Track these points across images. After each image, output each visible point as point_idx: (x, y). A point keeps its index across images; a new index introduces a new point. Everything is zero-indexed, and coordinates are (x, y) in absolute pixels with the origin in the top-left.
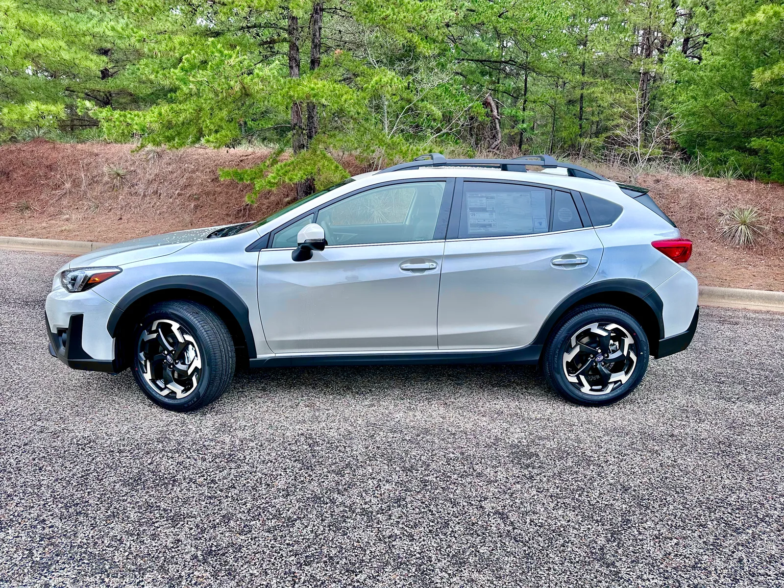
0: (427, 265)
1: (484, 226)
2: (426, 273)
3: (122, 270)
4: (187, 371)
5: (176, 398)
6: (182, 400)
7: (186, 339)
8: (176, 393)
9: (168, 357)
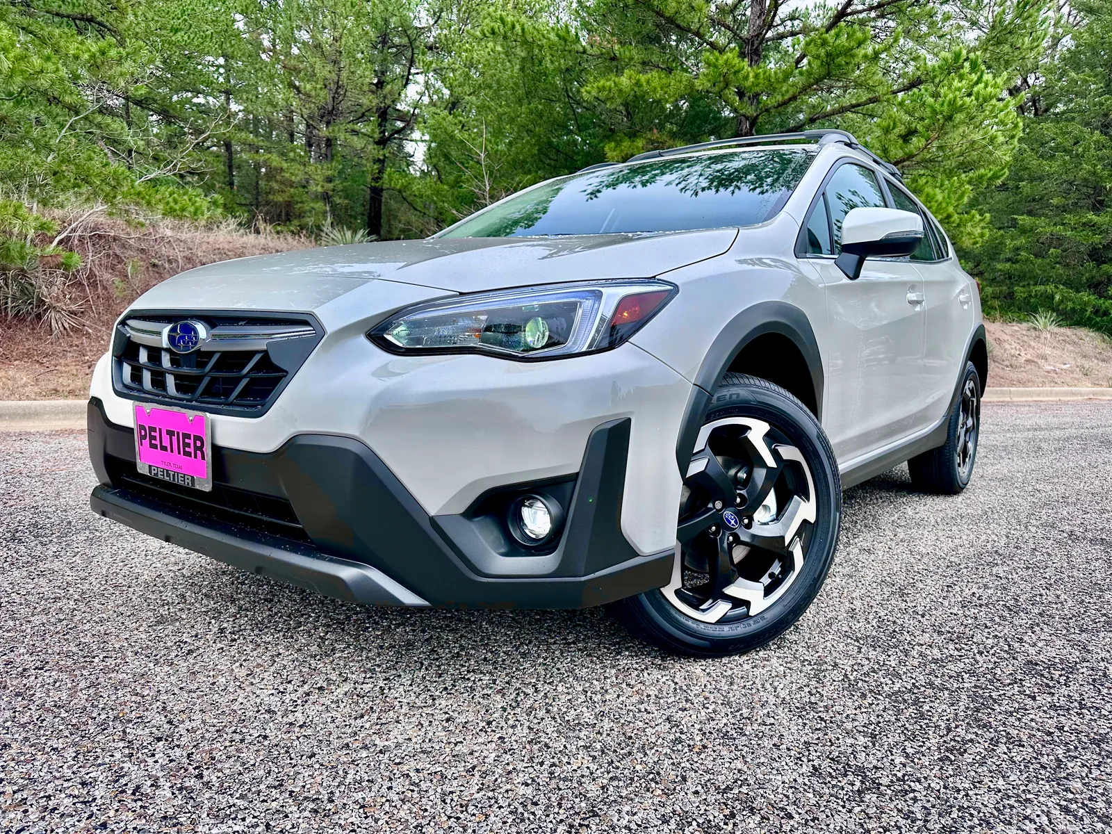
4: (782, 538)
5: (747, 616)
6: (768, 616)
7: (785, 457)
8: (747, 604)
9: (728, 514)
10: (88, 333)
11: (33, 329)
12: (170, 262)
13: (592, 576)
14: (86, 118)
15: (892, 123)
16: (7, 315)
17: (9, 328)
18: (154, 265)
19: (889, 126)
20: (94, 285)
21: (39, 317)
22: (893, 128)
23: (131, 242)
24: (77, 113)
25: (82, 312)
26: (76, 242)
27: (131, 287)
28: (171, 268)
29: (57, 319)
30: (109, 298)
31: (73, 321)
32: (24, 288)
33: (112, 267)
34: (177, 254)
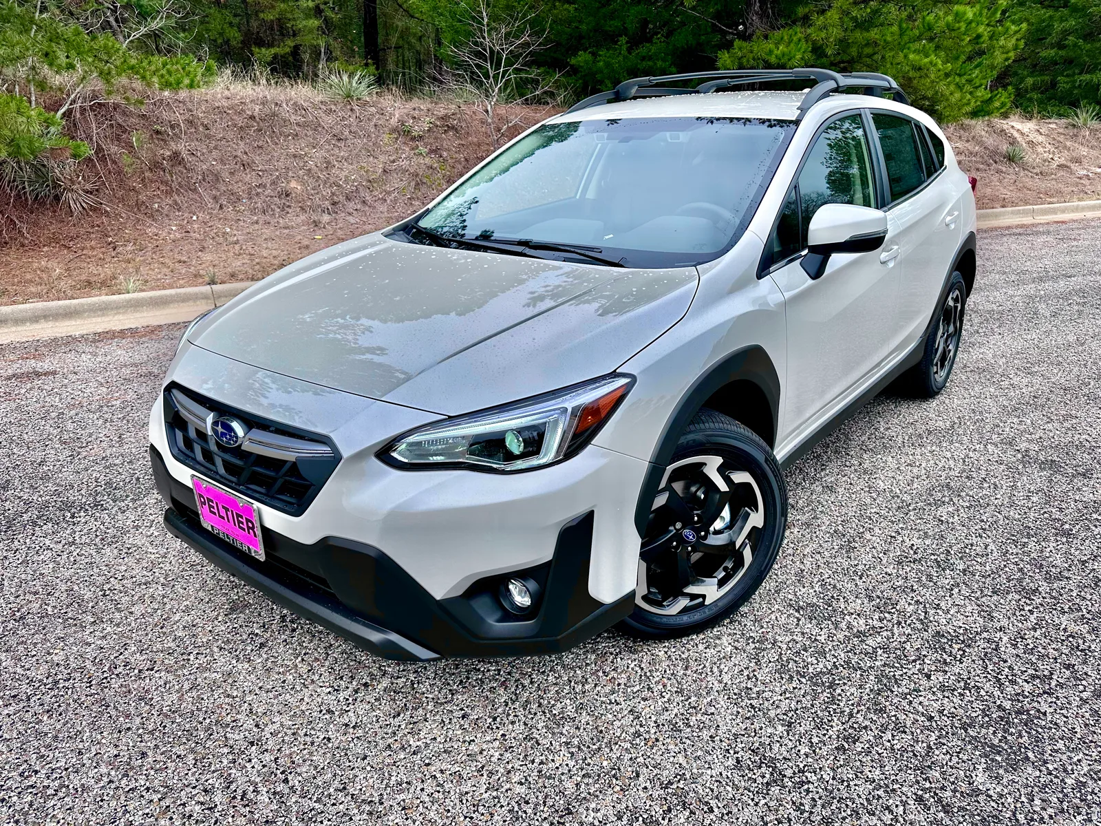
3: (634, 378)
4: (734, 543)
5: (703, 606)
6: (721, 603)
7: (736, 480)
8: (703, 597)
9: (687, 532)
11: (54, 212)
12: (172, 126)
16: (26, 199)
18: (158, 132)
21: (57, 198)
23: (131, 108)
25: (97, 190)
26: (78, 114)
27: (139, 159)
28: (174, 134)
29: (75, 200)
30: (119, 172)
31: (90, 200)
32: (40, 171)
33: (118, 138)
34: (179, 117)
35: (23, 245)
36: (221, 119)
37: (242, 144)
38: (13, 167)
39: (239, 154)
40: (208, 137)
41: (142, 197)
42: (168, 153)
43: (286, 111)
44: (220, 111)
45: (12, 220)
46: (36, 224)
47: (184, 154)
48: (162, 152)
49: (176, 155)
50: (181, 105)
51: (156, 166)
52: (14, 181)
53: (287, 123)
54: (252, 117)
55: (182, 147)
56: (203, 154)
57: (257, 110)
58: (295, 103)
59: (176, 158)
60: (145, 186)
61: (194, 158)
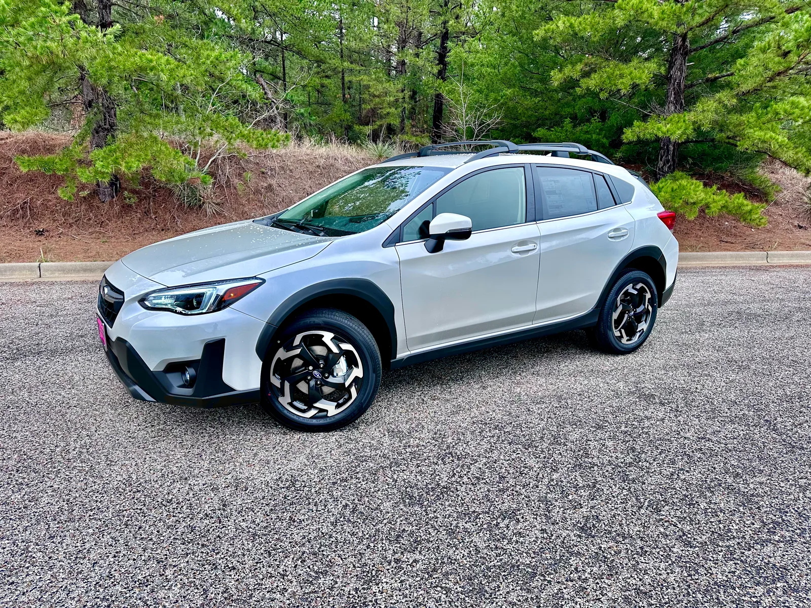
0: (531, 246)
1: (557, 207)
2: (530, 254)
3: (264, 281)
4: (344, 384)
5: (326, 416)
6: (337, 417)
7: (343, 349)
8: (327, 411)
9: (315, 372)
10: (225, 216)
11: (198, 214)
12: (271, 170)
13: (207, 398)
14: (228, 84)
15: (767, 45)
16: (184, 206)
17: (185, 214)
18: (263, 173)
19: (765, 47)
20: (228, 186)
21: (200, 207)
22: (768, 49)
23: (251, 159)
24: (223, 82)
25: (223, 203)
26: (220, 161)
27: (249, 187)
28: (272, 174)
29: (209, 209)
30: (237, 195)
31: (217, 208)
32: (193, 190)
33: (240, 175)
34: (276, 165)
35: (176, 231)
36: (301, 166)
37: (310, 181)
38: (180, 189)
39: (307, 187)
40: (291, 176)
41: (246, 209)
42: (266, 185)
43: (339, 164)
44: (301, 162)
45: (174, 217)
46: (186, 220)
47: (275, 186)
48: (262, 184)
49: (270, 186)
50: (279, 158)
51: (257, 192)
52: (180, 196)
53: (339, 171)
54: (318, 166)
55: (273, 182)
56: (286, 186)
57: (322, 162)
58: (347, 159)
59: (270, 188)
60: (249, 202)
61: (280, 188)
